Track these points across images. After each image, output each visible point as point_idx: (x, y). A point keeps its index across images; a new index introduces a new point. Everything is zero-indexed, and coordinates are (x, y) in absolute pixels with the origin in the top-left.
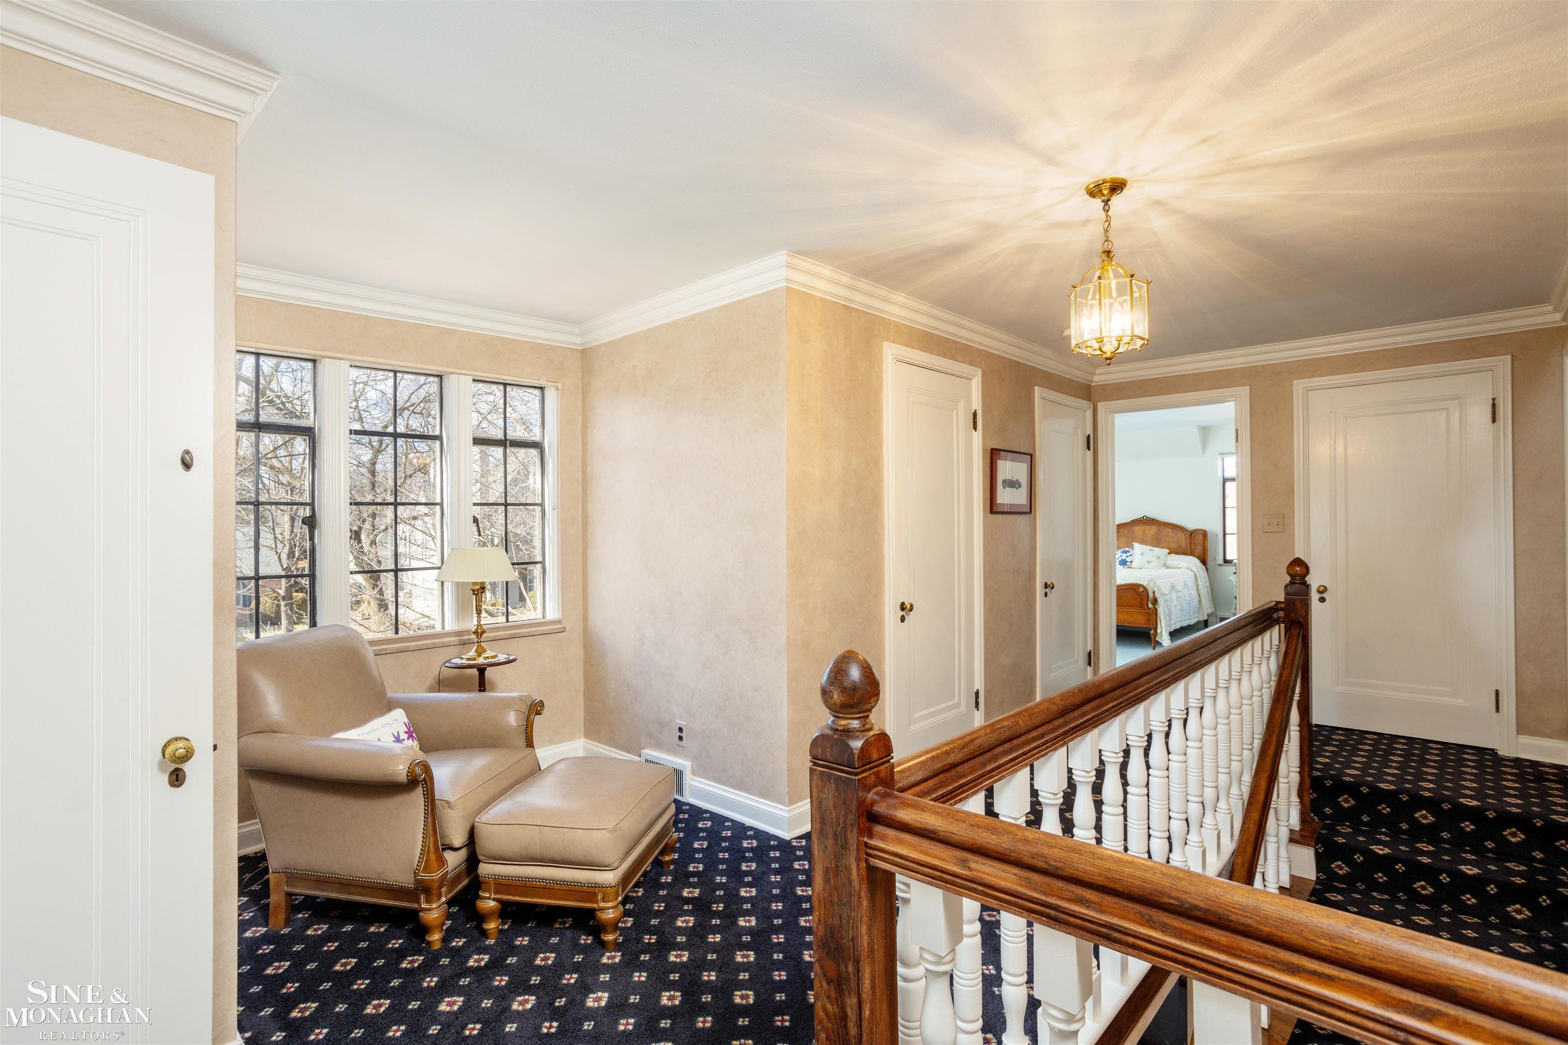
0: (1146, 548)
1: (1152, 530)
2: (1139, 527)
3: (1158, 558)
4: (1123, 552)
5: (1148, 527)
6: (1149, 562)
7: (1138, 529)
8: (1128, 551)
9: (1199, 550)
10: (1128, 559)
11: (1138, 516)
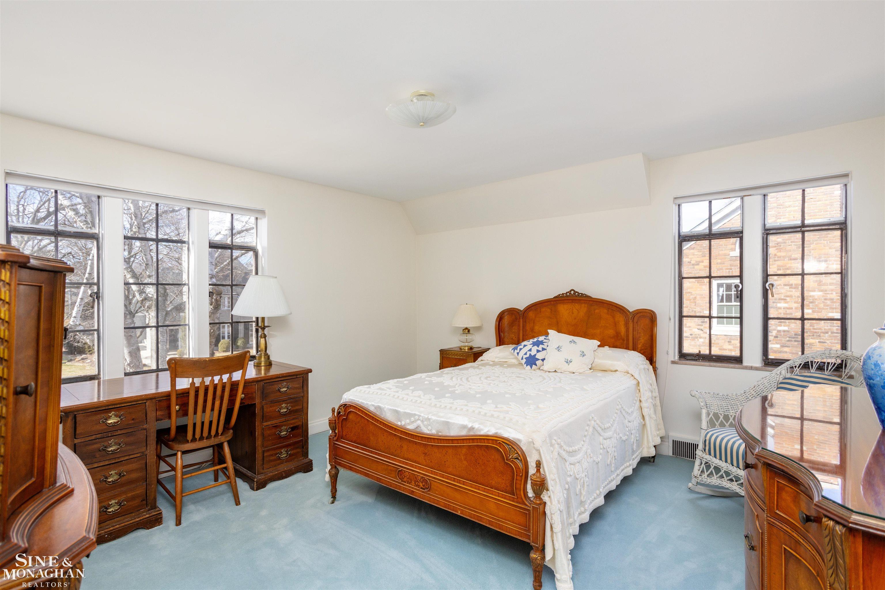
0: (566, 338)
1: (580, 311)
2: (566, 306)
3: (583, 355)
4: (534, 344)
5: (577, 306)
6: (568, 362)
7: (564, 310)
8: (542, 343)
9: (642, 340)
10: (539, 356)
11: (562, 289)
